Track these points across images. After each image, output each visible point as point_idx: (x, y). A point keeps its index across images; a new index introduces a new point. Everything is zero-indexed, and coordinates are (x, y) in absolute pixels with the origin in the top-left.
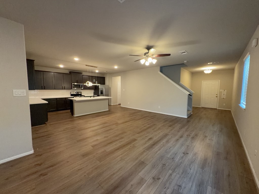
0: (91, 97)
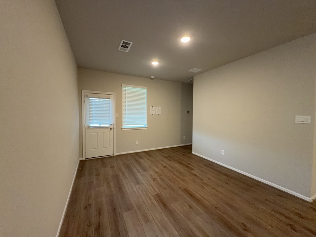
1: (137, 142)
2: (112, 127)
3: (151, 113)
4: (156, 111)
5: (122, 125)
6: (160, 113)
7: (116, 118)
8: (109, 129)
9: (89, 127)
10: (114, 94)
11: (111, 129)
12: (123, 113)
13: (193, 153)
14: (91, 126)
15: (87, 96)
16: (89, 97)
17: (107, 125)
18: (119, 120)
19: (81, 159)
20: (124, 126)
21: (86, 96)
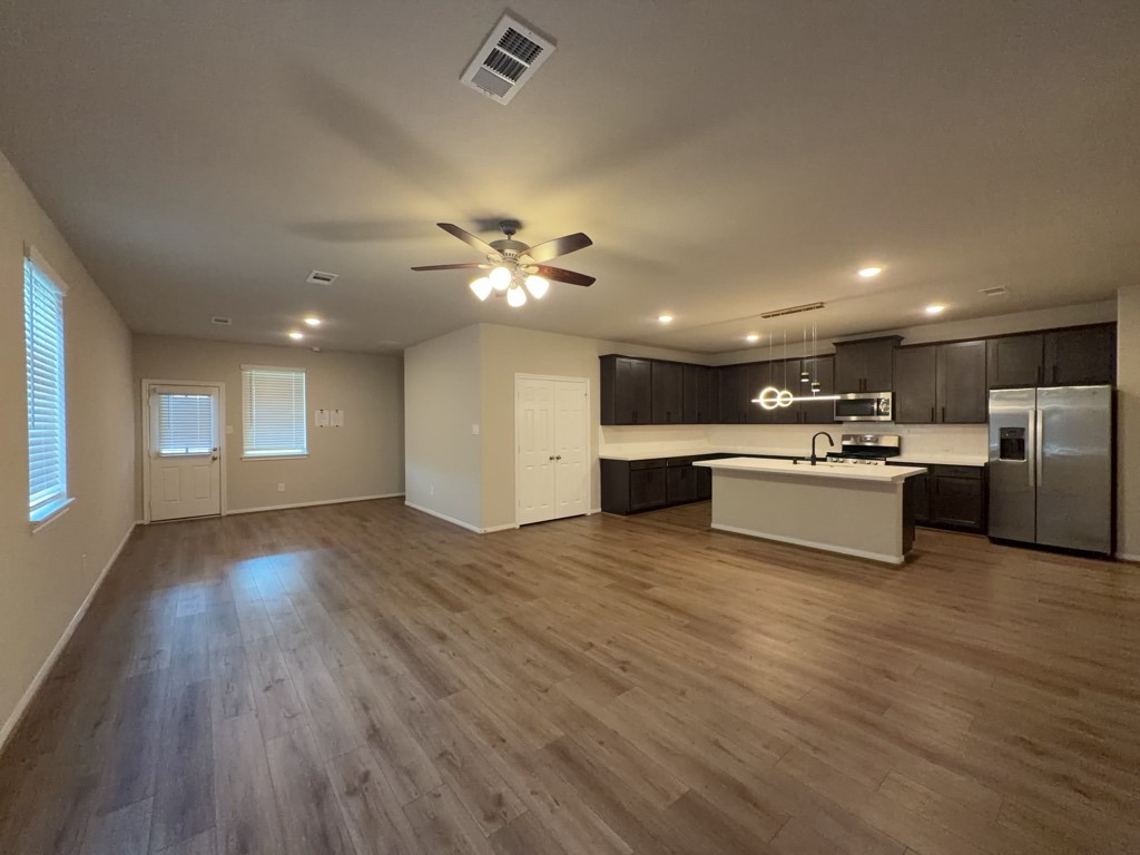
0: (795, 459)
1: (282, 487)
2: (216, 454)
3: (317, 424)
4: (332, 419)
5: (242, 450)
6: (341, 424)
7: (227, 435)
8: (211, 458)
9: (159, 455)
10: (223, 386)
11: (214, 459)
12: (246, 424)
13: (407, 503)
14: (164, 451)
15: (154, 390)
16: (160, 394)
17: (206, 450)
18: (234, 438)
19: (139, 522)
20: (249, 453)
21: (152, 392)
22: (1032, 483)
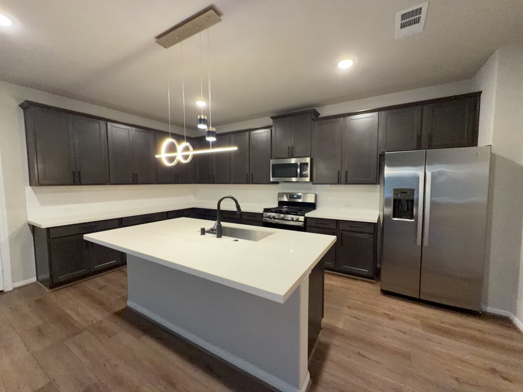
22: (419, 243)
